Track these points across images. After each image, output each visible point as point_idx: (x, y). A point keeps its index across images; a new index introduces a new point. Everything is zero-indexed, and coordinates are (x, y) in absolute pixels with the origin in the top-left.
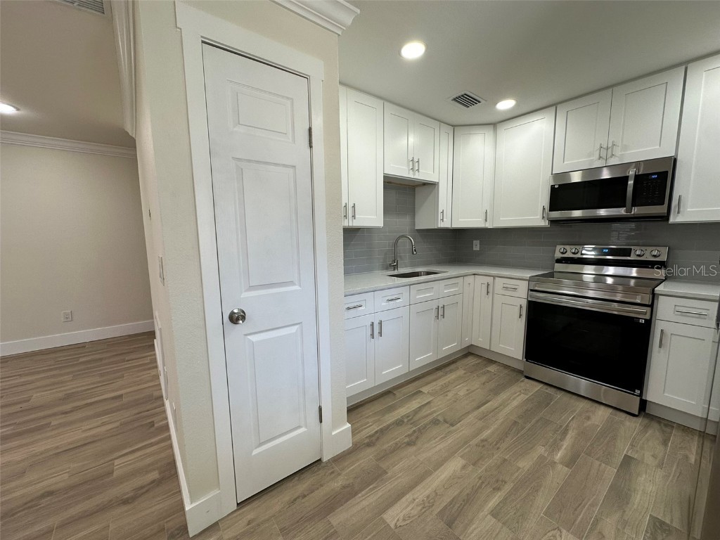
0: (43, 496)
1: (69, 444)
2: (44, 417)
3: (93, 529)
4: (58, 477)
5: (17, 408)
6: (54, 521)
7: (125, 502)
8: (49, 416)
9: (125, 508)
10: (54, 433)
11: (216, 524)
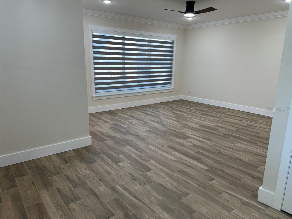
0: (239, 159)
1: (256, 152)
2: (257, 141)
3: (240, 175)
4: (245, 158)
5: (254, 134)
6: (236, 166)
7: (253, 177)
8: (259, 141)
9: (251, 178)
10: (255, 146)
11: (269, 207)
